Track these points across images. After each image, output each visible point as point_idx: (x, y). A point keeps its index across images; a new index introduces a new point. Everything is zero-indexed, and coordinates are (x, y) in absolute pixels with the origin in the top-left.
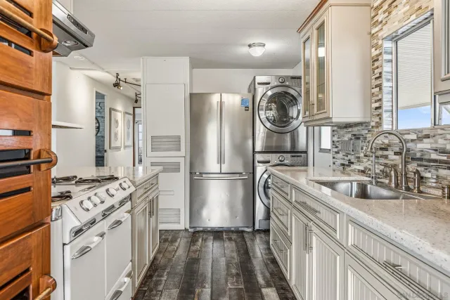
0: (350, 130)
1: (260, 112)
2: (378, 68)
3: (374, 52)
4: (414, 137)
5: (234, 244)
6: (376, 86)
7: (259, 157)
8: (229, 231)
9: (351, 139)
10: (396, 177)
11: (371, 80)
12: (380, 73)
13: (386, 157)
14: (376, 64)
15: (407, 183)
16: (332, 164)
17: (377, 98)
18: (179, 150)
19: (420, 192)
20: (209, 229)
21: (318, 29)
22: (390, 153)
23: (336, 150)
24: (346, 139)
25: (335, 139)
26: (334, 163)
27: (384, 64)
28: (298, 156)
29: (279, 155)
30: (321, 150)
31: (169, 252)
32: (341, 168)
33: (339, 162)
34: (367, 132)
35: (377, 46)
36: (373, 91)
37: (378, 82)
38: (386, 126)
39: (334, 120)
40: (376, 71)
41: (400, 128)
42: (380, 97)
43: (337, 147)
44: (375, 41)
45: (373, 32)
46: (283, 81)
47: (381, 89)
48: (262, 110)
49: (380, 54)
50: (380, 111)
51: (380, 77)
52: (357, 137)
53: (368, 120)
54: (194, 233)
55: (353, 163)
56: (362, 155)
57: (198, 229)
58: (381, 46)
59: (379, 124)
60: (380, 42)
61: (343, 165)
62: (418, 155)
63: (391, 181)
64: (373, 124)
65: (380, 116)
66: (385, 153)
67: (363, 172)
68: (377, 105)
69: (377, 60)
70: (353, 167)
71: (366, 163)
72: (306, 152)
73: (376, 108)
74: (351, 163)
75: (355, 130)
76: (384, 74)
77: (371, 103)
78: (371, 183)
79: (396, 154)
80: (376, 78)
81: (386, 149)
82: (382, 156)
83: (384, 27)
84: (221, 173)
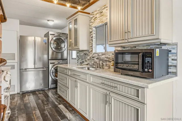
0: (83, 52)
1: (51, 45)
2: (91, 35)
3: (91, 30)
4: (101, 54)
5: (42, 95)
6: (91, 40)
7: (50, 61)
8: (38, 91)
9: (84, 55)
10: (97, 65)
11: (90, 38)
12: (92, 36)
13: (94, 60)
14: (91, 34)
15: (100, 66)
16: (77, 63)
17: (91, 43)
18: (14, 59)
19: (103, 68)
20: (30, 91)
21: (75, 20)
22: (95, 59)
23: (78, 58)
24: (82, 55)
25: (78, 55)
26: (78, 62)
27: (93, 34)
28: (65, 61)
29: (58, 60)
30: (72, 59)
31: (14, 103)
32: (80, 64)
33: (80, 62)
34: (88, 53)
35: (91, 29)
36: (90, 41)
37: (91, 39)
38: (94, 51)
39: (80, 49)
40: (91, 36)
41: (97, 52)
42: (92, 43)
43: (79, 57)
44: (91, 27)
45: (90, 24)
46: (60, 34)
47: (92, 41)
48: (52, 44)
49: (92, 31)
50: (92, 47)
51: (92, 37)
52: (85, 54)
53: (89, 49)
54: (23, 94)
55: (84, 62)
56: (87, 59)
57: (24, 92)
58: (93, 29)
59: (92, 51)
60: (92, 28)
61: (81, 63)
62: (102, 59)
63: (96, 66)
64: (90, 51)
65: (92, 48)
66: (94, 59)
67: (87, 64)
68: (91, 45)
69: (91, 33)
70: (84, 63)
71: (88, 62)
72: (67, 59)
73: (91, 46)
74: (83, 62)
75: (85, 52)
76: (93, 37)
77: (90, 45)
78: (91, 67)
79: (96, 59)
80: (91, 38)
81: (94, 58)
82: (93, 60)
83: (93, 24)
84: (35, 68)
